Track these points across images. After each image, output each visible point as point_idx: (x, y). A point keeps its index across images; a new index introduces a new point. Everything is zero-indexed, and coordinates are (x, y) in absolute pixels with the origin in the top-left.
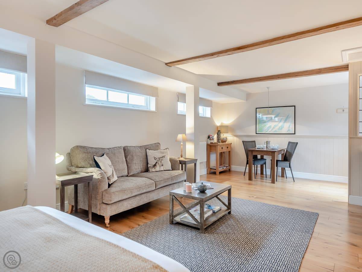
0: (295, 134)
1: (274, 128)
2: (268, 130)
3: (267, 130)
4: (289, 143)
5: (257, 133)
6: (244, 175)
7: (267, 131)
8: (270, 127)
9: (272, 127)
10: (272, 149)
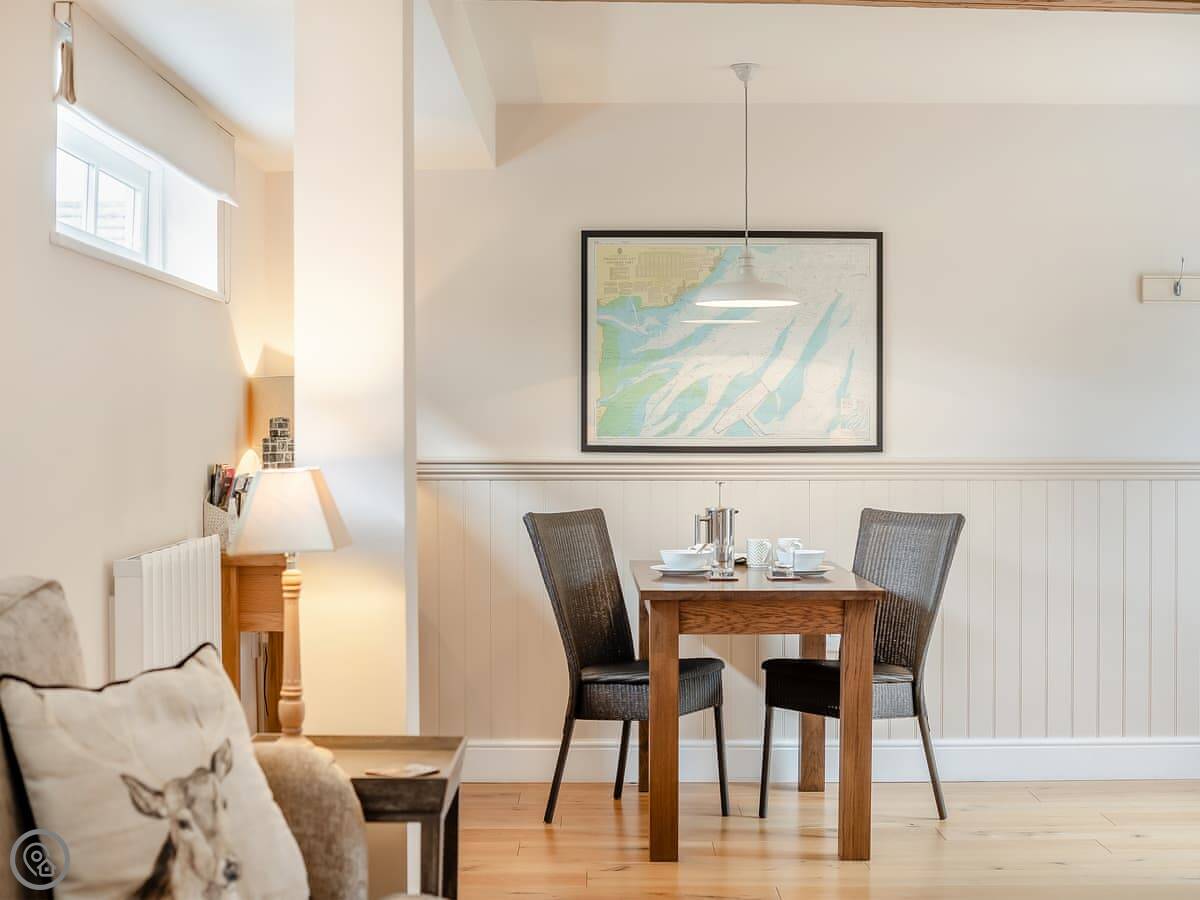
0: (878, 448)
1: (726, 402)
2: (682, 417)
3: (673, 419)
4: (869, 517)
5: (592, 441)
6: (548, 818)
7: (674, 428)
8: (697, 392)
9: (716, 393)
10: (803, 576)
